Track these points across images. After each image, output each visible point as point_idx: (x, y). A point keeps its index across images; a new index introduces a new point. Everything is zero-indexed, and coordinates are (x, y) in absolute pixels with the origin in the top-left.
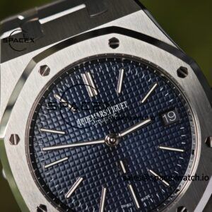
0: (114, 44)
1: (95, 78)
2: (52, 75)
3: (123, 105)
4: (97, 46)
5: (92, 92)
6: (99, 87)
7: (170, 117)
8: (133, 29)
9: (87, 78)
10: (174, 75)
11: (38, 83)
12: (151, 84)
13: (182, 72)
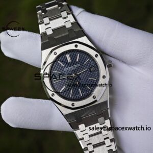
0: (76, 46)
1: (70, 56)
2: (57, 55)
3: (79, 65)
4: (71, 47)
5: (69, 60)
6: (71, 59)
7: (93, 69)
9: (68, 56)
10: (94, 57)
11: (53, 57)
12: (87, 59)
13: (96, 56)
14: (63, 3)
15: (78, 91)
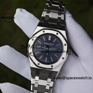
8: (62, 33)
9: (50, 37)
12: (59, 44)
13: (65, 45)
14: (63, 6)
15: (45, 58)
